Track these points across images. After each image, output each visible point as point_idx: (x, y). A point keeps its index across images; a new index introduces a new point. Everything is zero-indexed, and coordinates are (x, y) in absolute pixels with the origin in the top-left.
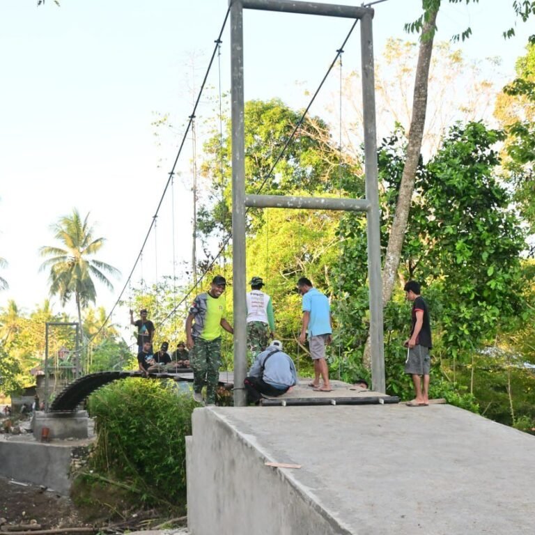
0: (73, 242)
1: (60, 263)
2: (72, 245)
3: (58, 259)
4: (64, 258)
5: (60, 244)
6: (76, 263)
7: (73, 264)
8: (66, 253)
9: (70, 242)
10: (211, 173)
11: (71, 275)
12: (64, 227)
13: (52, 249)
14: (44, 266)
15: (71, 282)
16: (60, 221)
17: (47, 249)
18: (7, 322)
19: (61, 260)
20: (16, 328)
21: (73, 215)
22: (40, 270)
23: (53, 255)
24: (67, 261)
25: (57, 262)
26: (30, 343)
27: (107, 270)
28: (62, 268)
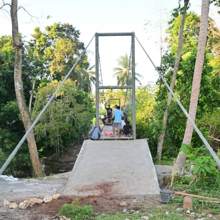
0: (125, 66)
1: (120, 74)
2: (125, 67)
3: (119, 72)
4: (122, 72)
5: (120, 67)
6: (126, 74)
7: (125, 74)
8: (122, 70)
9: (124, 66)
10: (168, 41)
11: (124, 78)
12: (122, 60)
13: (117, 69)
14: (114, 75)
15: (124, 81)
16: (120, 58)
17: (116, 68)
18: (109, 94)
19: (121, 73)
20: (112, 96)
21: (125, 55)
22: (113, 77)
23: (118, 71)
24: (123, 73)
25: (119, 74)
26: (117, 102)
27: (138, 76)
28: (121, 76)
